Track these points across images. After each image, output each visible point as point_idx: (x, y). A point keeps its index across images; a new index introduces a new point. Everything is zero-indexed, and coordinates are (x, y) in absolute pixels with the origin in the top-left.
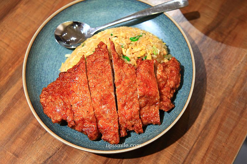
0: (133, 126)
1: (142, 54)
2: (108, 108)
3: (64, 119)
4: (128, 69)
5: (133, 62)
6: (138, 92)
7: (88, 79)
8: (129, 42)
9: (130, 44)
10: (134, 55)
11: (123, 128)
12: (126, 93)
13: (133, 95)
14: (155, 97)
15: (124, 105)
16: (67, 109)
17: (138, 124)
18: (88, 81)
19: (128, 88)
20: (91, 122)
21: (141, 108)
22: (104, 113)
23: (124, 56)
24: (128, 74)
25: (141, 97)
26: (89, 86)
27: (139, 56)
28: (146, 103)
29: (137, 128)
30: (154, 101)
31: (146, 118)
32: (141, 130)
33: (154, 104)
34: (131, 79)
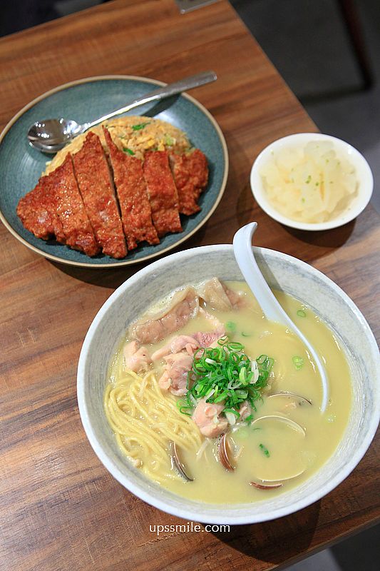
0: (144, 235)
1: (150, 144)
2: (109, 214)
3: (50, 231)
4: (131, 163)
5: (139, 155)
6: (148, 190)
7: (77, 180)
8: (132, 130)
9: (131, 134)
10: (139, 147)
11: (131, 239)
12: (132, 194)
13: (140, 196)
14: (172, 196)
15: (129, 210)
16: (52, 219)
17: (152, 232)
18: (78, 184)
19: (134, 187)
20: (86, 232)
21: (153, 211)
22: (103, 221)
23: (125, 149)
24: (131, 169)
25: (153, 198)
26: (79, 189)
27: (146, 147)
28: (161, 205)
29: (150, 236)
30: (172, 201)
31: (161, 225)
32: (157, 240)
33: (172, 207)
34: (137, 176)
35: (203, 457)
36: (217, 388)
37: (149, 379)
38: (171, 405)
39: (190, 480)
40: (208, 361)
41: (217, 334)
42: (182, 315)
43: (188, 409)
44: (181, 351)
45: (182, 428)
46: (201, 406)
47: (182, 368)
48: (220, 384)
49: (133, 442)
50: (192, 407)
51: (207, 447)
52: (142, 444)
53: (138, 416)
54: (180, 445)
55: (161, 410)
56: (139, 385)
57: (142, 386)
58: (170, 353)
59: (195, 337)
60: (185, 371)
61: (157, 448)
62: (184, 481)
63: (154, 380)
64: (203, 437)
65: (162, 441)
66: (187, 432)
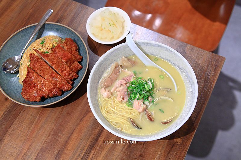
0: (72, 77)
1: (51, 45)
2: (56, 78)
3: (41, 96)
4: (52, 55)
5: (50, 52)
6: (63, 61)
7: (37, 73)
8: (41, 45)
9: (42, 46)
10: (48, 49)
11: (69, 81)
12: (59, 66)
13: (62, 64)
14: (72, 58)
15: (62, 72)
16: (39, 92)
17: (74, 74)
18: (39, 74)
19: (58, 63)
20: (54, 88)
21: (70, 67)
22: (56, 81)
23: (45, 52)
24: (53, 57)
25: (66, 63)
26: (41, 76)
27: (51, 47)
28: (70, 63)
29: (75, 76)
30: (73, 60)
31: (75, 70)
32: (77, 75)
33: (74, 61)
34: (56, 58)
35: (142, 120)
36: (139, 94)
37: (113, 99)
38: (125, 106)
39: (140, 129)
40: (133, 86)
41: (131, 76)
42: (116, 73)
43: (131, 105)
44: (121, 86)
45: (132, 112)
46: (135, 103)
48: (139, 93)
49: (116, 123)
50: (132, 104)
51: (142, 116)
52: (119, 122)
53: (114, 113)
54: (133, 118)
55: (122, 108)
56: (111, 102)
57: (112, 103)
58: (117, 88)
59: (124, 79)
60: (126, 92)
61: (125, 122)
62: (139, 130)
63: (116, 99)
64: (140, 113)
65: (126, 119)
66: (133, 113)
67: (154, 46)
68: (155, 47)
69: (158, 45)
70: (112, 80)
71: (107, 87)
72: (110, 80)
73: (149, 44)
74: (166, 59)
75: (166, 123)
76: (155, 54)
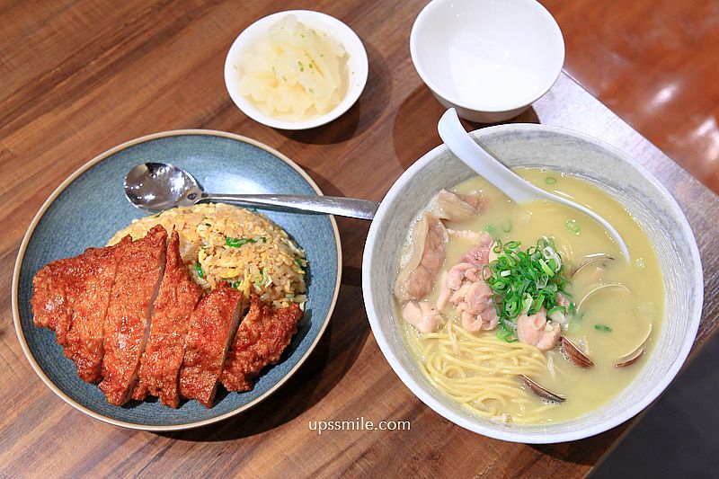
35: (555, 372)
36: (529, 295)
37: (453, 331)
38: (493, 341)
39: (563, 400)
40: (504, 274)
41: (486, 245)
42: (436, 248)
43: (511, 335)
44: (462, 284)
45: (522, 357)
46: (525, 325)
47: (484, 297)
48: (530, 289)
49: (484, 402)
50: (514, 332)
51: (554, 360)
52: (494, 396)
53: (470, 373)
54: (530, 373)
55: (488, 353)
56: (448, 343)
57: (453, 341)
58: (453, 291)
60: (488, 298)
61: (512, 391)
62: (555, 405)
63: (460, 329)
64: (544, 352)
65: (509, 381)
66: (527, 358)
67: (528, 138)
68: (531, 141)
69: (541, 132)
70: (430, 273)
71: (420, 296)
72: (423, 272)
73: (512, 134)
74: (570, 170)
75: (629, 363)
76: (534, 162)
